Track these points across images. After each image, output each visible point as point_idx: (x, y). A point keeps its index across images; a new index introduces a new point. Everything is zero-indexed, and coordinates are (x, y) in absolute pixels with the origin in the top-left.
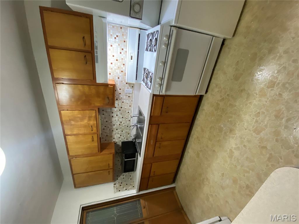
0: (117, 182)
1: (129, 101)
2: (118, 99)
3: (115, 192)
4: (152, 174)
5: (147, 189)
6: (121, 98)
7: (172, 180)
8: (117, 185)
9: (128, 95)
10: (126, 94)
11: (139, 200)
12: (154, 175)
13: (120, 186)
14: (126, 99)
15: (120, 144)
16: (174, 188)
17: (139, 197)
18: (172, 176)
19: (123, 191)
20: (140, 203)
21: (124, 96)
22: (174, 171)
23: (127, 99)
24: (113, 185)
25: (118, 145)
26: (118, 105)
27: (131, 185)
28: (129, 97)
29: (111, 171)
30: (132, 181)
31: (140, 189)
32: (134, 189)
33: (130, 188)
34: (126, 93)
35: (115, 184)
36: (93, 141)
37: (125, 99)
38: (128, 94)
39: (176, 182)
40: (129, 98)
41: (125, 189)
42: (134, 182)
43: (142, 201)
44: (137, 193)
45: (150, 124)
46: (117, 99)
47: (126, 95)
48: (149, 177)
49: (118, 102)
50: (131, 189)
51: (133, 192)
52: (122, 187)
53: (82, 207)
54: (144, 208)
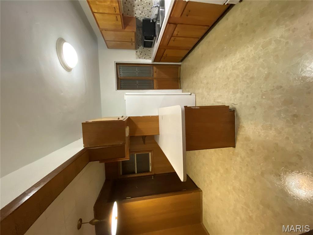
0: (138, 50)
3: (137, 58)
5: (160, 61)
8: (139, 53)
11: (153, 67)
13: (141, 54)
16: (180, 65)
17: (154, 65)
18: (181, 59)
19: (142, 59)
20: (153, 69)
22: (183, 56)
24: (135, 52)
25: (139, 21)
27: (148, 55)
29: (134, 43)
30: (150, 53)
31: (155, 60)
32: (150, 59)
33: (147, 57)
35: (137, 52)
36: (117, 20)
39: (183, 62)
41: (144, 57)
42: (151, 54)
43: (155, 68)
44: (152, 62)
45: (169, 23)
48: (162, 56)
50: (148, 59)
51: (149, 61)
52: (142, 55)
53: (115, 62)
54: (155, 72)
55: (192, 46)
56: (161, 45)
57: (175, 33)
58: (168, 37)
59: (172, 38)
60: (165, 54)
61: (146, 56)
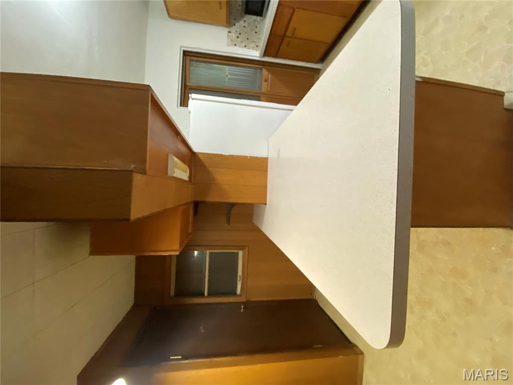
0: (233, 29)
3: (228, 45)
4: (289, 33)
7: (319, 56)
8: (233, 35)
11: (261, 69)
12: (293, 34)
13: (238, 37)
18: (323, 50)
19: (239, 47)
20: (261, 74)
24: (227, 32)
27: (254, 42)
31: (266, 53)
32: (257, 50)
35: (230, 32)
39: (326, 61)
41: (244, 44)
42: (259, 39)
43: (265, 72)
44: (260, 57)
48: (284, 36)
50: (253, 48)
51: (255, 54)
52: (239, 40)
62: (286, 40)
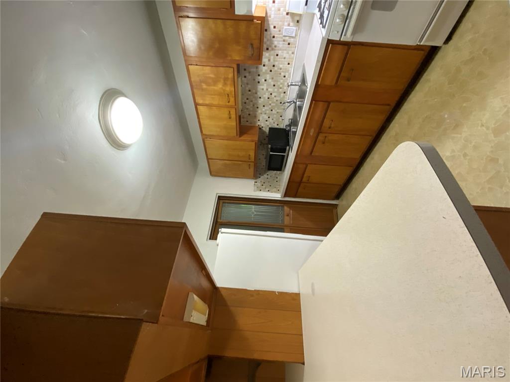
0: (259, 180)
1: (288, 53)
2: (270, 49)
3: (255, 191)
4: (305, 179)
5: (295, 196)
6: (275, 46)
7: (334, 195)
8: (259, 184)
9: (287, 41)
10: (284, 38)
11: (283, 206)
12: (308, 180)
13: (262, 185)
14: (283, 50)
15: (267, 130)
16: (336, 206)
17: (284, 204)
18: (336, 190)
19: (264, 191)
20: (283, 210)
21: (281, 43)
22: (341, 182)
23: (286, 50)
24: (254, 183)
25: (264, 132)
26: (269, 60)
27: (275, 188)
28: (289, 44)
29: (252, 164)
30: (279, 184)
31: (286, 194)
32: (278, 193)
33: (274, 190)
34: (284, 36)
35: (256, 182)
36: (230, 118)
37: (280, 50)
38: (287, 38)
39: (340, 199)
40: (289, 47)
41: (267, 190)
42: (280, 185)
43: (286, 208)
44: (281, 198)
46: (267, 49)
47: (284, 41)
48: (301, 182)
49: (269, 55)
50: (275, 192)
51: (277, 196)
52: (264, 187)
53: (218, 195)
54: (288, 215)
55: (358, 156)
56: (298, 153)
57: (327, 123)
58: (311, 134)
59: (321, 137)
60: (305, 175)
61: (270, 188)
62: (302, 185)
